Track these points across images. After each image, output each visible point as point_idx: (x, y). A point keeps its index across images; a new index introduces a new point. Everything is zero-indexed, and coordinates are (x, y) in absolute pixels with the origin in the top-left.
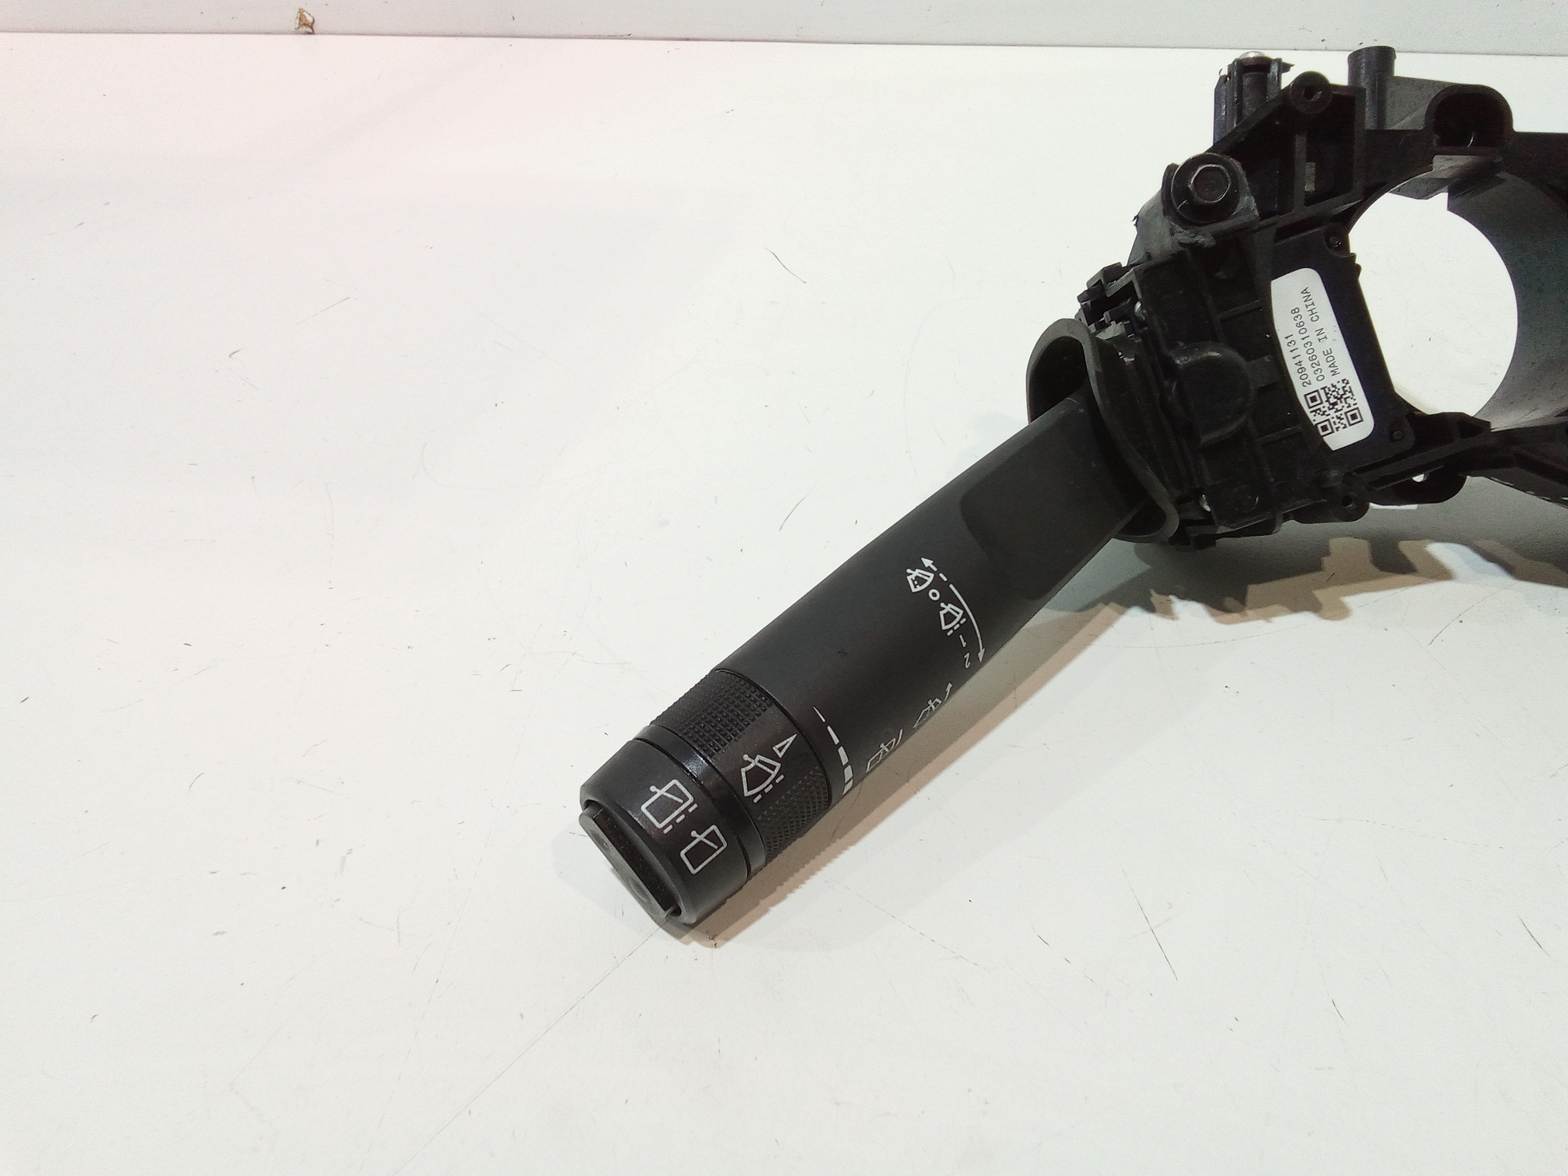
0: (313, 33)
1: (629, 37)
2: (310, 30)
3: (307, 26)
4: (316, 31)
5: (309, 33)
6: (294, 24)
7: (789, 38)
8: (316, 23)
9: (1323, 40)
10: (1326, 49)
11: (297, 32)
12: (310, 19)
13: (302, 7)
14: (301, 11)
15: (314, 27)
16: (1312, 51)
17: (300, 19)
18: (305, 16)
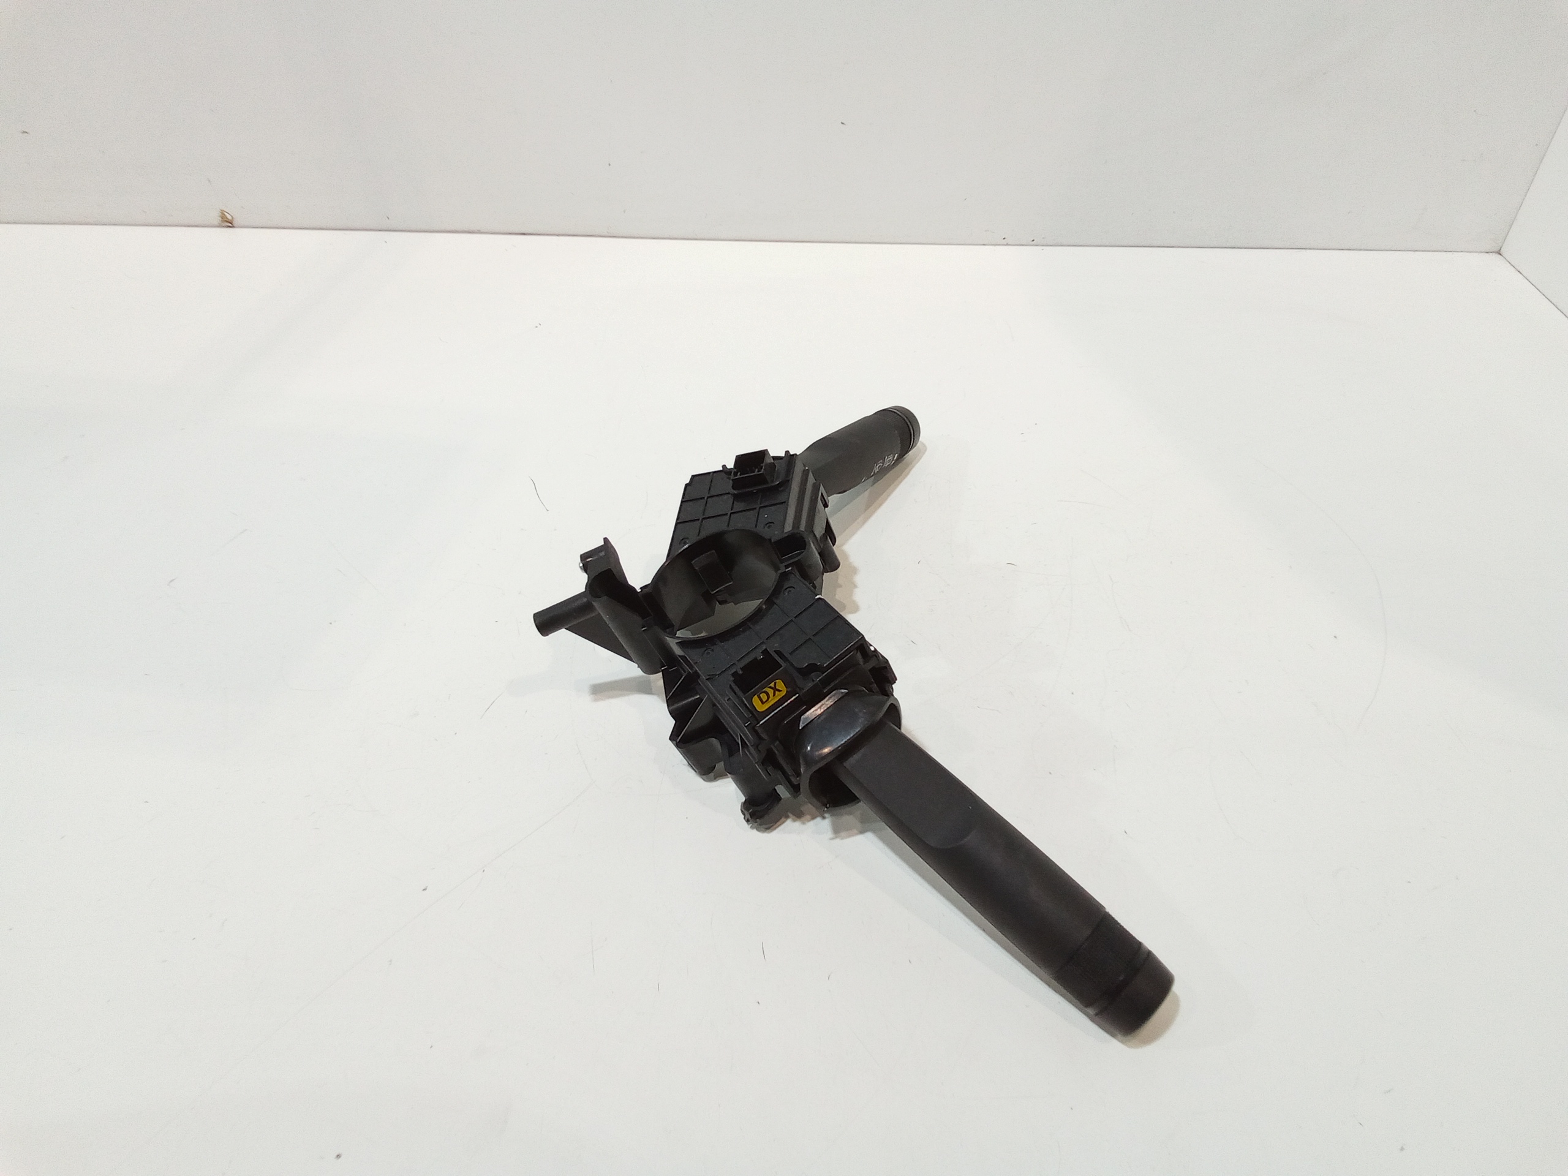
0: (233, 227)
1: (479, 232)
2: (230, 225)
3: (228, 222)
4: (235, 225)
5: (229, 227)
6: (217, 220)
7: (603, 234)
8: (234, 220)
9: (1004, 239)
10: (1007, 245)
11: (220, 227)
12: (229, 217)
13: (222, 209)
14: (222, 212)
15: (234, 222)
16: (997, 246)
17: (222, 218)
18: (225, 215)
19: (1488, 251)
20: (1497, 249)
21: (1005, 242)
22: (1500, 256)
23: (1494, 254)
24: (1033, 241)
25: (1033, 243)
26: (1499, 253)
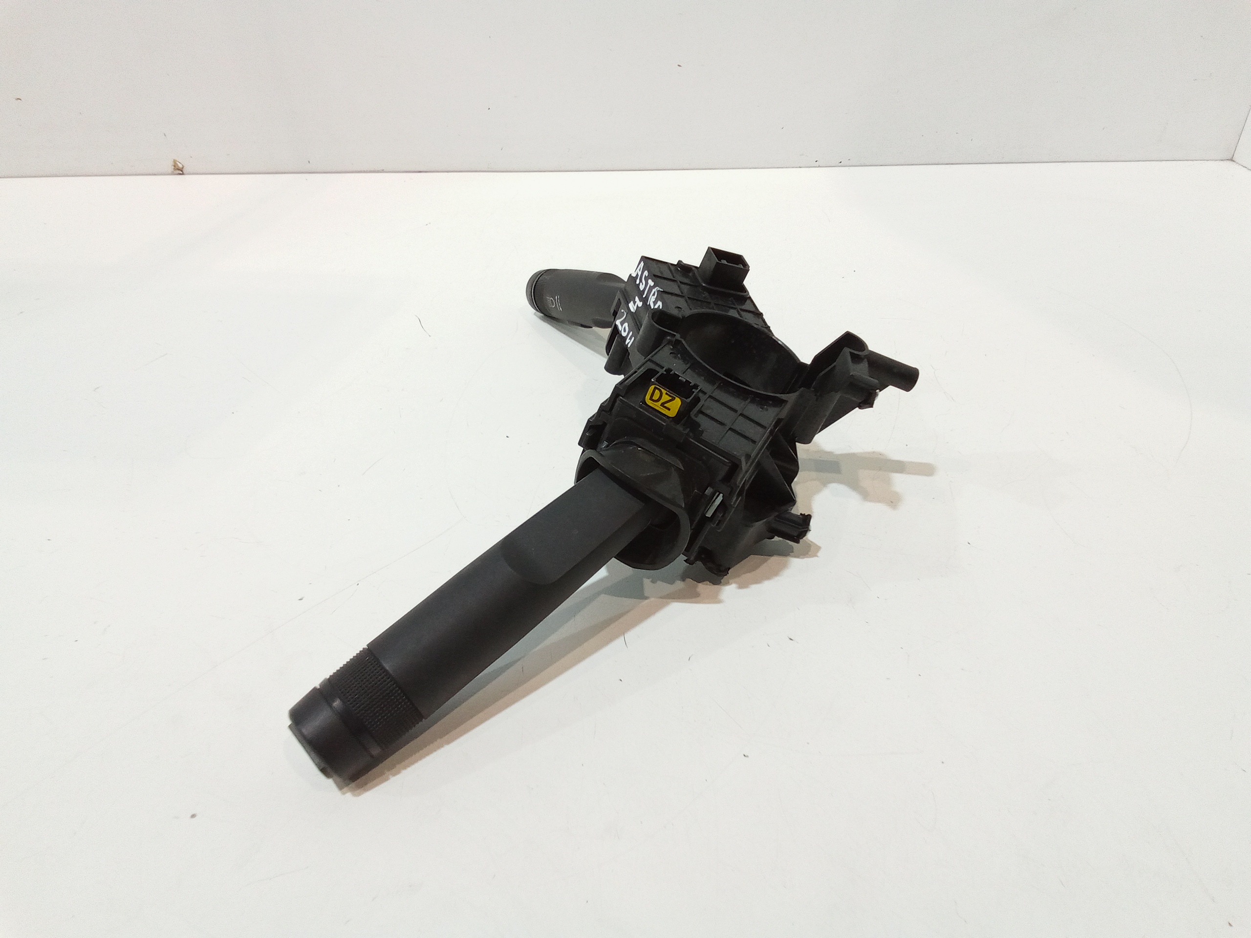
0: (183, 174)
1: (383, 171)
2: (181, 172)
3: (179, 170)
4: (184, 172)
5: (180, 174)
6: (170, 169)
7: (484, 170)
8: (185, 168)
9: (816, 161)
10: (819, 167)
11: (173, 174)
12: (180, 166)
13: (175, 159)
14: (175, 161)
15: (184, 170)
16: (811, 168)
17: (174, 166)
18: (177, 164)
19: (1223, 158)
20: (1230, 157)
21: (817, 164)
22: (1231, 162)
23: (1227, 161)
24: (841, 162)
25: (840, 164)
26: (1232, 160)
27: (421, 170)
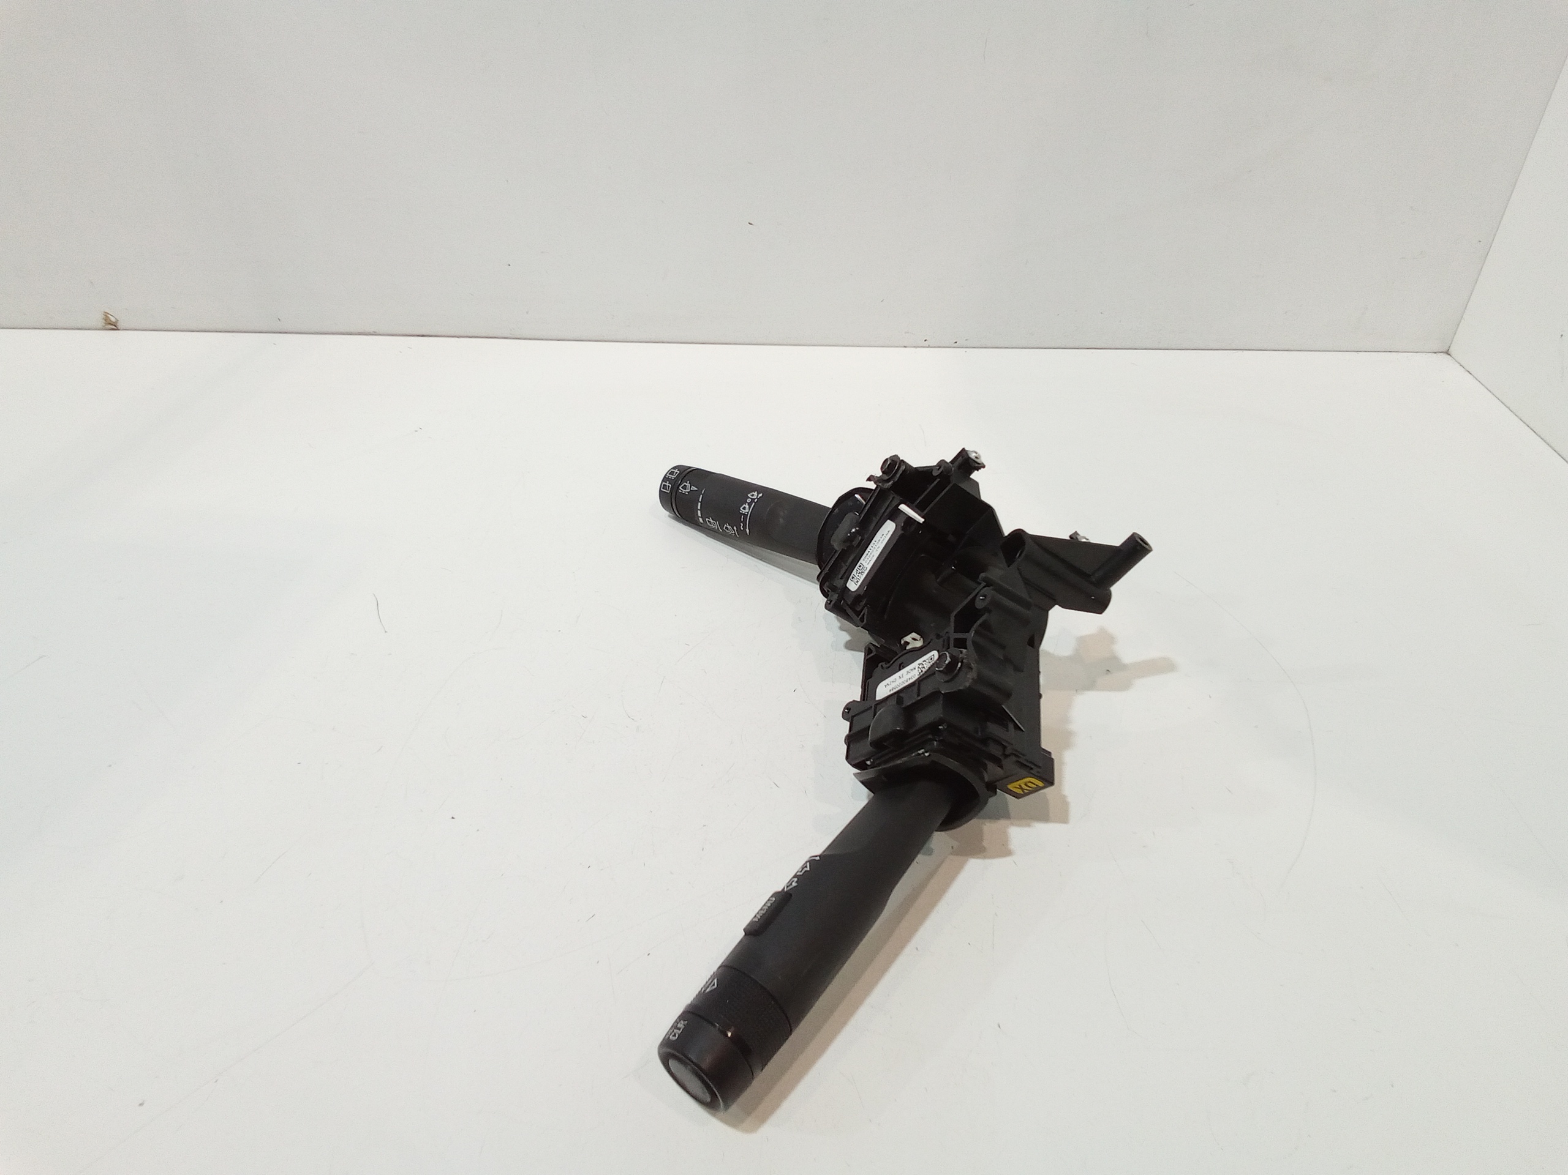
0: (116, 329)
1: (374, 334)
2: (114, 327)
3: (112, 325)
4: (119, 327)
5: (113, 329)
6: (101, 323)
7: (506, 336)
8: (119, 322)
9: (925, 340)
10: (929, 347)
11: (104, 329)
12: (113, 319)
13: (106, 311)
14: (106, 313)
15: (118, 324)
16: (918, 349)
17: (106, 320)
18: (108, 317)
19: (1437, 350)
20: (1445, 350)
21: (926, 343)
22: (1448, 356)
23: (1442, 354)
24: (956, 342)
25: (955, 345)
26: (1447, 353)
27: (424, 334)
